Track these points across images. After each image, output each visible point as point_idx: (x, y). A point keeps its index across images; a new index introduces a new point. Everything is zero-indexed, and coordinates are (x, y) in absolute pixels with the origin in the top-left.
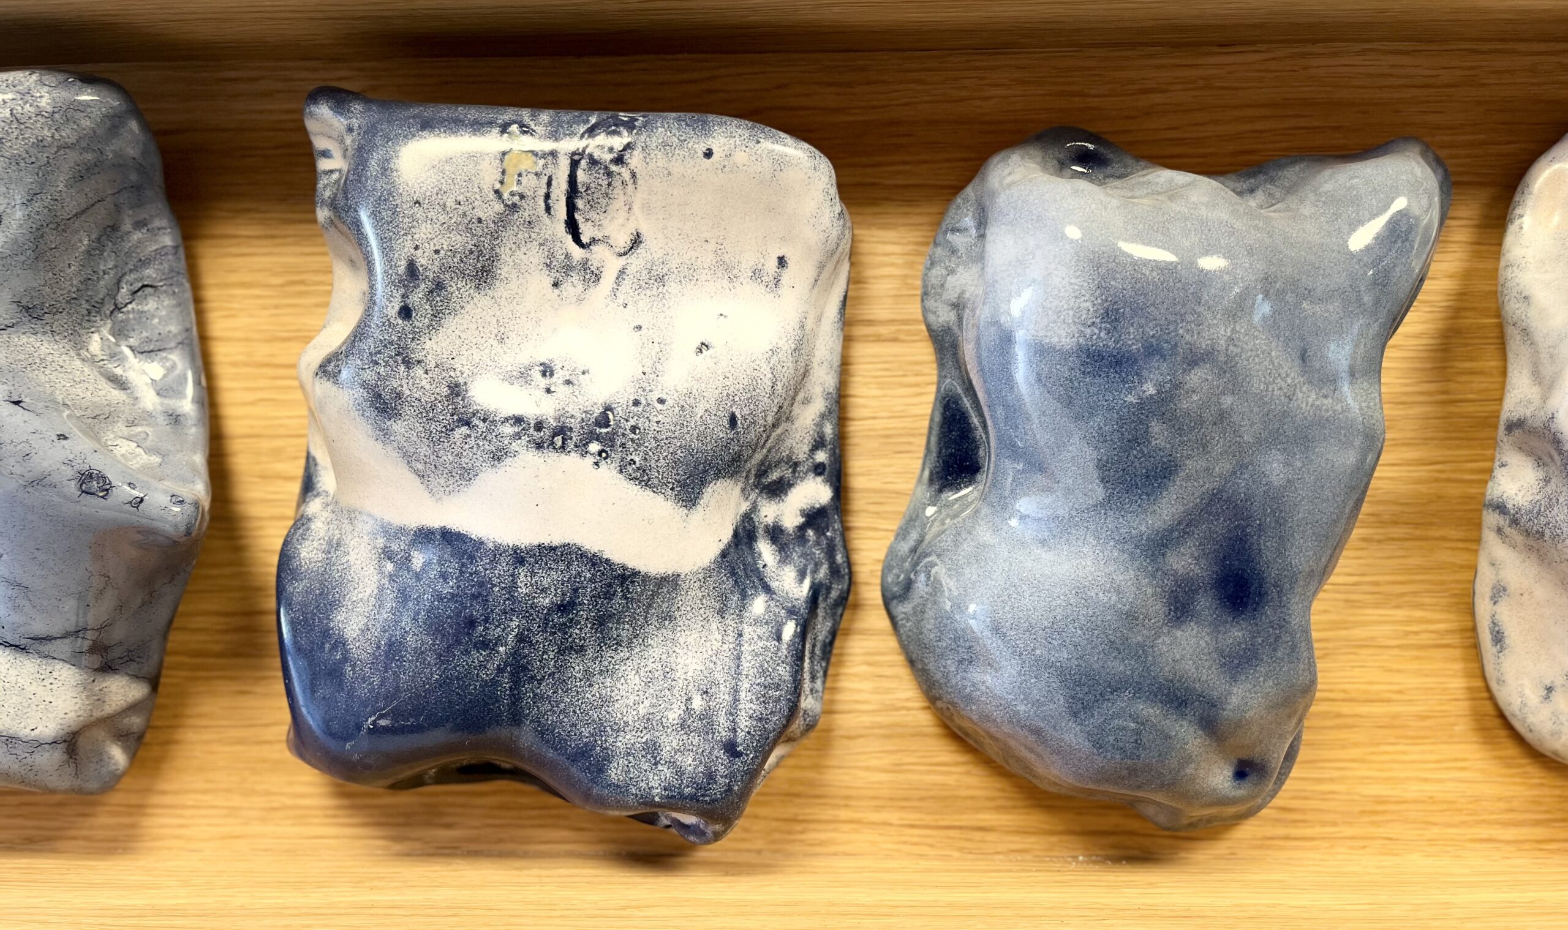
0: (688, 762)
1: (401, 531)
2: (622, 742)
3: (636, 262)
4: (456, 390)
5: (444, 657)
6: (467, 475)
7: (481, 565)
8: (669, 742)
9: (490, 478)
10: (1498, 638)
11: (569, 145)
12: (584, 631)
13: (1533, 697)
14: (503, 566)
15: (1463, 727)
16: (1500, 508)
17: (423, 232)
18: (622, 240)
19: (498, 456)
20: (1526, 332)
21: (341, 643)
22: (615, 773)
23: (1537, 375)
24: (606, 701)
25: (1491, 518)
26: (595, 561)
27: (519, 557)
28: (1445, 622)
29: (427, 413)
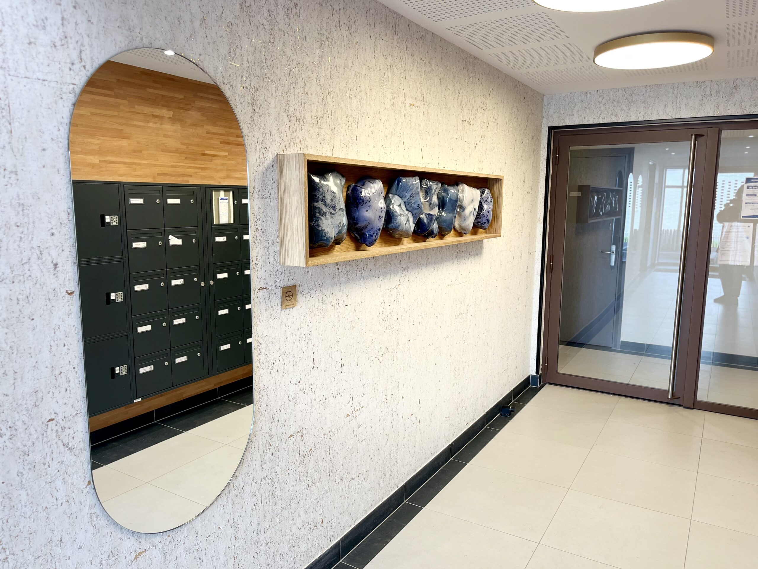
1: (427, 214)
2: (434, 230)
4: (433, 203)
6: (431, 209)
7: (430, 216)
8: (436, 229)
12: (434, 221)
16: (457, 211)
18: (437, 191)
20: (460, 199)
21: (423, 223)
22: (434, 232)
23: (461, 202)
24: (434, 227)
27: (432, 215)
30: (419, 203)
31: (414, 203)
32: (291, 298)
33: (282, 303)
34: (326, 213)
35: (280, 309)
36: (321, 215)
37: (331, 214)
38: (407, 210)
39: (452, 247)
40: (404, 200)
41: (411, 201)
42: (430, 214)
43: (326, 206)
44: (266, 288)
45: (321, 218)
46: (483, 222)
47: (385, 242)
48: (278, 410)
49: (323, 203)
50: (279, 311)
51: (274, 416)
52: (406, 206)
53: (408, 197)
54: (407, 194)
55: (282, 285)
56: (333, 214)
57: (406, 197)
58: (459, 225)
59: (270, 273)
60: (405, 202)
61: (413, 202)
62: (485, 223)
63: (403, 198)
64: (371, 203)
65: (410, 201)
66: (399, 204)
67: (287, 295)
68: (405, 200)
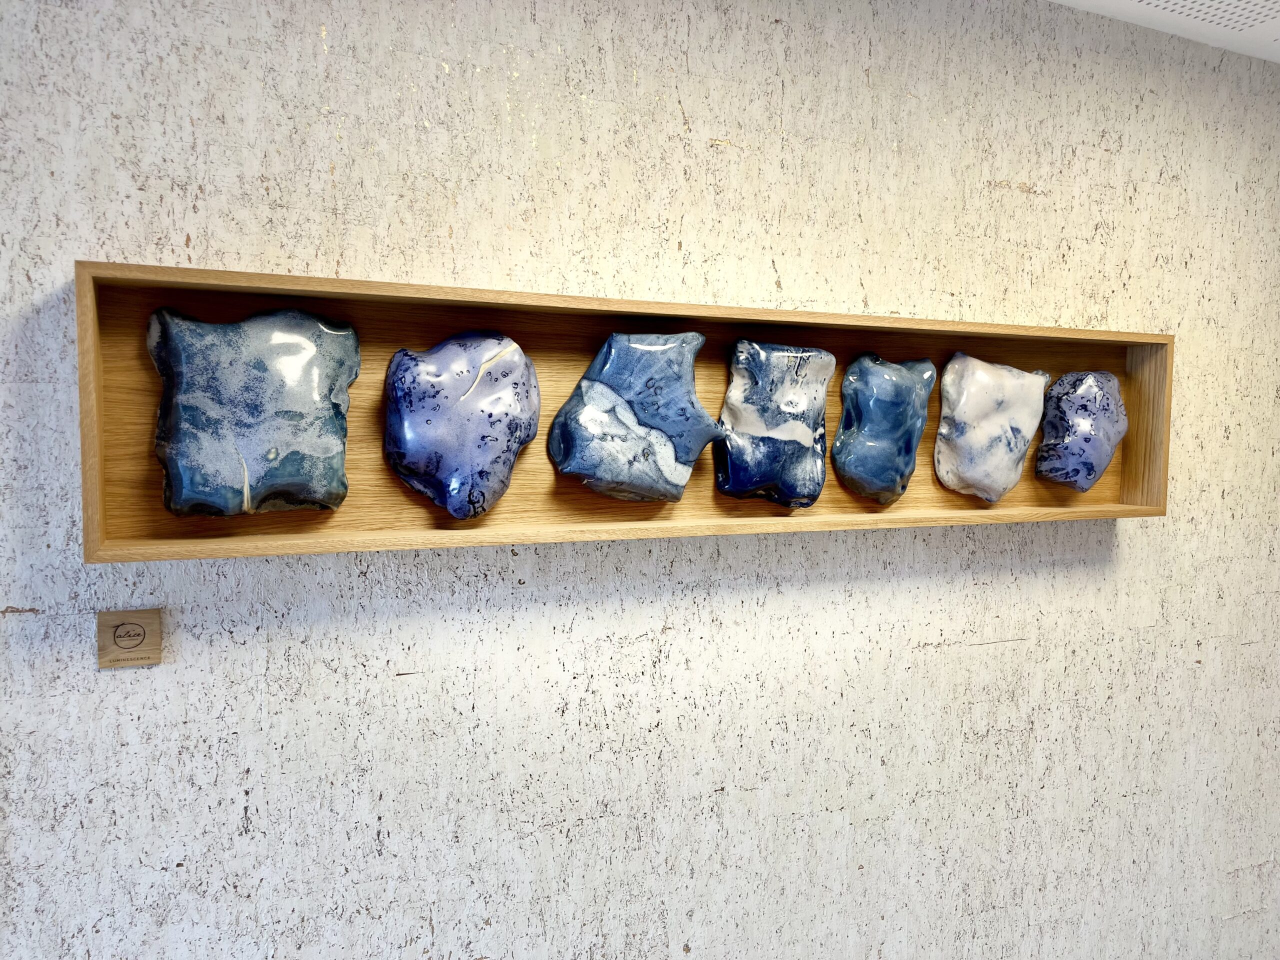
0: (811, 487)
1: (757, 438)
2: (800, 483)
3: (805, 380)
4: (778, 407)
5: (771, 464)
6: (778, 425)
7: (778, 445)
8: (808, 483)
9: (783, 426)
10: (939, 462)
11: (799, 355)
12: (794, 459)
13: (945, 474)
14: (782, 445)
15: (930, 482)
16: (941, 434)
17: (775, 373)
18: (803, 375)
19: (785, 421)
20: (948, 399)
21: (747, 462)
22: (798, 490)
23: (949, 408)
24: (796, 474)
25: (939, 437)
26: (799, 443)
27: (786, 443)
28: (928, 459)
29: (773, 412)
30: (683, 405)
31: (667, 405)
32: (138, 642)
33: (102, 651)
34: (218, 422)
35: (95, 667)
36: (196, 426)
37: (239, 424)
38: (641, 423)
39: (945, 536)
40: (627, 397)
41: (654, 399)
42: (769, 438)
43: (220, 403)
44: (32, 610)
45: (195, 437)
46: (1070, 469)
47: (576, 510)
48: (88, 928)
49: (208, 394)
50: (90, 674)
51: (69, 941)
52: (635, 414)
53: (638, 389)
54: (632, 379)
55: (101, 606)
56: (249, 426)
57: (630, 387)
58: (955, 474)
59: (49, 572)
60: (630, 403)
61: (661, 402)
62: (1077, 472)
63: (623, 392)
64: (440, 399)
65: (650, 400)
66: (609, 406)
67: (119, 632)
68: (630, 395)
